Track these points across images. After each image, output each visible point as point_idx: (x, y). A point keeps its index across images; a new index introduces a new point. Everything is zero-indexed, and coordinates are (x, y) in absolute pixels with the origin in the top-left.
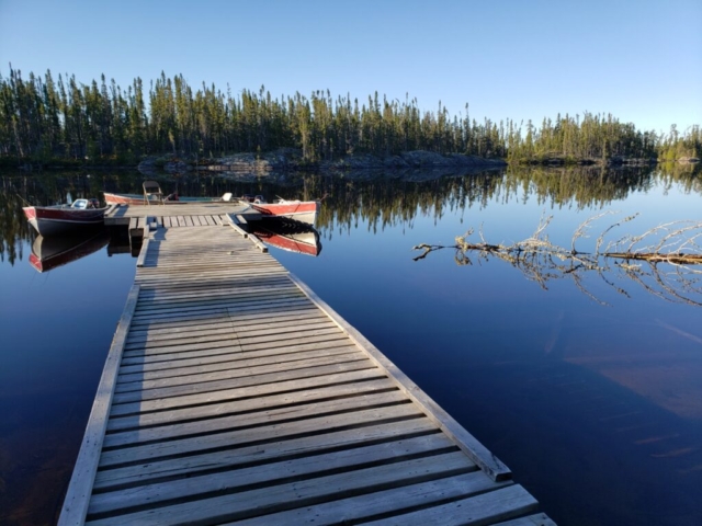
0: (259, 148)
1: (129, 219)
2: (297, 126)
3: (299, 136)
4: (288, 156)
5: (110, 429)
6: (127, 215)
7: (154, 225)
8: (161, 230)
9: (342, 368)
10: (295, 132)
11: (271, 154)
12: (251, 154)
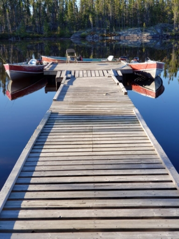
0: (144, 24)
1: (57, 71)
2: (171, 9)
3: (172, 15)
4: (164, 29)
5: (17, 182)
6: (56, 69)
7: (69, 76)
8: (72, 79)
9: (144, 166)
10: (169, 13)
11: (152, 28)
12: (139, 28)
